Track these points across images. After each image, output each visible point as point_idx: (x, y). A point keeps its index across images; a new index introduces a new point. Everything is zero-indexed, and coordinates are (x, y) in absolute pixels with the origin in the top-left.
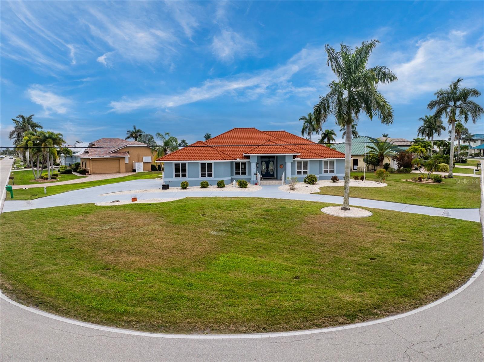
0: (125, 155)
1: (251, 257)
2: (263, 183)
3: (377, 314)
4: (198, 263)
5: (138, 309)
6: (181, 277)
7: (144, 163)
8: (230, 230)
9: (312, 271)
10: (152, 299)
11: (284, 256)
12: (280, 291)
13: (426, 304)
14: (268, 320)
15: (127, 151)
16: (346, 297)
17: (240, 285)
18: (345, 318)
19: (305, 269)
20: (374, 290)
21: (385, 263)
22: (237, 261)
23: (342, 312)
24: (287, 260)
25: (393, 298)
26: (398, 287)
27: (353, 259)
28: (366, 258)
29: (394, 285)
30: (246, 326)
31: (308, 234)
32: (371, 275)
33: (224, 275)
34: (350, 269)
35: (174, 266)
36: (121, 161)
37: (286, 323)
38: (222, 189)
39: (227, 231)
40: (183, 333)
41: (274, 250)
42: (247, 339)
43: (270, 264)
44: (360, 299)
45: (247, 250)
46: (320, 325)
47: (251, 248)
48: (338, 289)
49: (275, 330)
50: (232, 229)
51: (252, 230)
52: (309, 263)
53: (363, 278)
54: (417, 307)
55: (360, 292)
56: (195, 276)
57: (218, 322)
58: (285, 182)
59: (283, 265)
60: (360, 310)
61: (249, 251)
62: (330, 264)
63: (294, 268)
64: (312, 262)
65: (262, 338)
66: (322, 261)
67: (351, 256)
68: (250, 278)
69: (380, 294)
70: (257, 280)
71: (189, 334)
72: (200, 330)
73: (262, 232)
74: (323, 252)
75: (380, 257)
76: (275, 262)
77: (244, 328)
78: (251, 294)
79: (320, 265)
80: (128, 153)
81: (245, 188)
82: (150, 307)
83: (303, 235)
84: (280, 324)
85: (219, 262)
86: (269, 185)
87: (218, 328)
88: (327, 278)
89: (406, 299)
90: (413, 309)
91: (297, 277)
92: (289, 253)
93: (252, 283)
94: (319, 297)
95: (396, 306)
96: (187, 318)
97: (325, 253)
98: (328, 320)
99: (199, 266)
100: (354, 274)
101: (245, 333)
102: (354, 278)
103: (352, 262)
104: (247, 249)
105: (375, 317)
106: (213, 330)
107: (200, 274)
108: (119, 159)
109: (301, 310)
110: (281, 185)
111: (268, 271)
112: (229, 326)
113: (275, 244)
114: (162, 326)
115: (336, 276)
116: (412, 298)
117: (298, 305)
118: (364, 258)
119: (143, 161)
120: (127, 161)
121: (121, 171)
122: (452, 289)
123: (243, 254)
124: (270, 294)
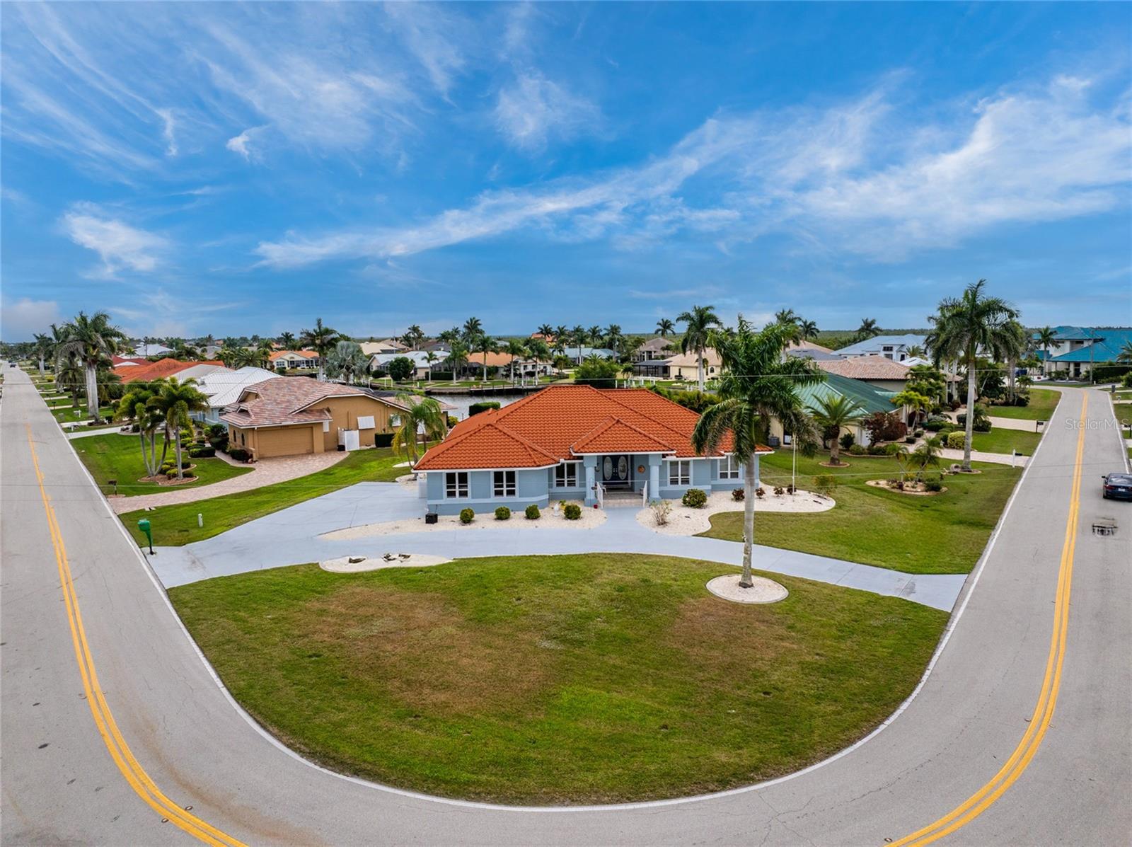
0: (323, 416)
1: (603, 692)
2: (609, 503)
3: (752, 779)
4: (534, 704)
5: (484, 778)
6: (517, 728)
7: (360, 430)
8: (568, 637)
9: (684, 716)
10: (495, 763)
11: (648, 690)
12: (644, 749)
13: (812, 764)
14: (632, 788)
15: (326, 407)
16: (721, 756)
17: (595, 740)
18: (716, 784)
19: (675, 711)
20: (756, 746)
21: (781, 702)
22: (584, 699)
23: (714, 776)
24: (653, 696)
25: (776, 757)
26: (786, 741)
27: (741, 694)
28: (758, 691)
29: (782, 738)
30: (608, 796)
31: (683, 643)
32: (758, 722)
33: (572, 725)
34: (734, 711)
35: (503, 710)
36: (314, 429)
37: (651, 791)
38: (535, 522)
39: (564, 640)
40: (542, 806)
41: (635, 678)
42: (611, 811)
43: (629, 704)
44: (737, 760)
45: (597, 680)
46: (688, 793)
47: (602, 674)
48: (714, 745)
49: (640, 800)
50: (569, 635)
51: (600, 636)
52: (682, 701)
53: (747, 727)
54: (800, 769)
55: (739, 749)
56: (535, 726)
57: (578, 791)
58: (648, 501)
59: (647, 705)
60: (734, 775)
61: (600, 682)
62: (709, 703)
63: (661, 711)
64: (686, 700)
65: (626, 810)
66: (699, 699)
67: (739, 688)
68: (606, 729)
69: (762, 752)
70: (615, 732)
71: (549, 806)
72: (560, 801)
73: (615, 641)
74: (702, 681)
75: (777, 689)
76: (637, 700)
77: (606, 798)
78: (610, 754)
79: (695, 706)
80: (329, 410)
81: (576, 519)
82: (496, 775)
83: (675, 646)
84: (645, 792)
85: (562, 701)
86: (619, 509)
87: (579, 799)
88: (703, 726)
89: (791, 759)
90: (795, 771)
91: (665, 727)
92: (655, 685)
93: (609, 736)
94: (689, 757)
95: (777, 768)
96: (543, 787)
97: (705, 684)
98: (697, 787)
99: (537, 709)
100: (737, 720)
101: (608, 804)
102: (736, 727)
103: (738, 700)
104: (597, 676)
105: (749, 783)
106: (573, 802)
107: (541, 722)
108: (310, 427)
109: (668, 774)
110: (640, 507)
111: (627, 717)
112: (590, 796)
113: (635, 667)
114: (517, 798)
115: (714, 724)
116: (798, 756)
117: (664, 767)
118: (756, 691)
119: (357, 428)
120: (326, 428)
121: (315, 451)
122: (850, 742)
123: (592, 686)
124: (632, 754)
